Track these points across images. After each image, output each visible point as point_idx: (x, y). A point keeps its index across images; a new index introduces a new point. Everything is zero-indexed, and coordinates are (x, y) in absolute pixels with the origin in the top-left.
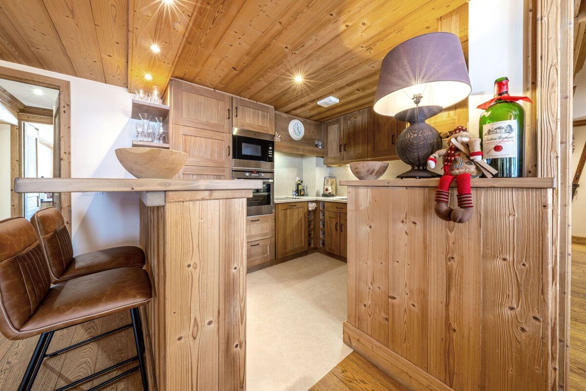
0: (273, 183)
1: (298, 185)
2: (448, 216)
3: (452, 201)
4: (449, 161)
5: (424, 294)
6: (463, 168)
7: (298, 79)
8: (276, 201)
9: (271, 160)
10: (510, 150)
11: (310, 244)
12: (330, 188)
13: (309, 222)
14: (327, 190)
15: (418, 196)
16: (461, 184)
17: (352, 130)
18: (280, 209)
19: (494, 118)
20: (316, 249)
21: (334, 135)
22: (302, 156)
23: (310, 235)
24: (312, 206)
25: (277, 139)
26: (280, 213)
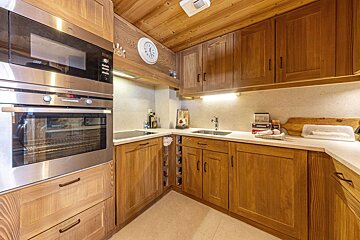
0: (112, 114)
1: (150, 117)
8: (116, 142)
9: (109, 80)
11: (165, 183)
12: (184, 120)
13: (165, 159)
14: (181, 122)
17: (213, 58)
18: (124, 153)
20: (171, 187)
21: (191, 64)
22: (154, 87)
23: (165, 173)
24: (167, 142)
25: (119, 53)
26: (124, 158)
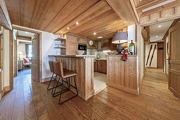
2: (124, 60)
3: (124, 58)
4: (124, 52)
5: (121, 73)
6: (126, 53)
7: (95, 34)
9: (86, 50)
10: (133, 51)
14: (98, 57)
15: (120, 58)
16: (126, 55)
17: (104, 43)
19: (131, 46)
20: (95, 71)
25: (87, 45)
